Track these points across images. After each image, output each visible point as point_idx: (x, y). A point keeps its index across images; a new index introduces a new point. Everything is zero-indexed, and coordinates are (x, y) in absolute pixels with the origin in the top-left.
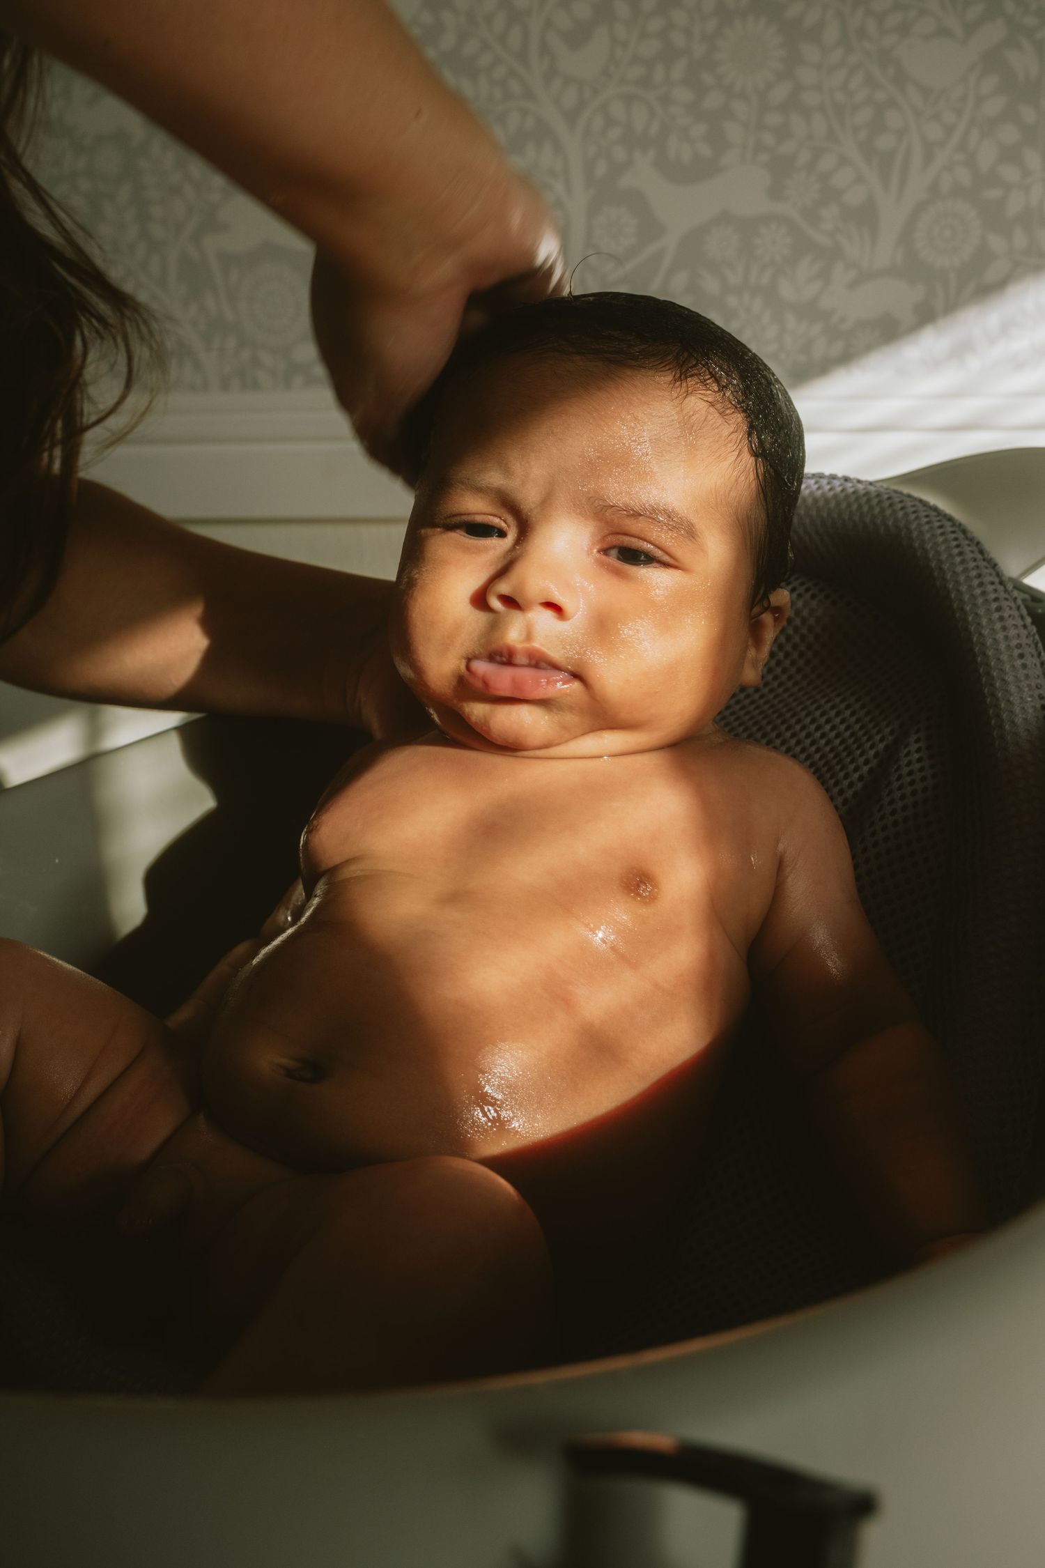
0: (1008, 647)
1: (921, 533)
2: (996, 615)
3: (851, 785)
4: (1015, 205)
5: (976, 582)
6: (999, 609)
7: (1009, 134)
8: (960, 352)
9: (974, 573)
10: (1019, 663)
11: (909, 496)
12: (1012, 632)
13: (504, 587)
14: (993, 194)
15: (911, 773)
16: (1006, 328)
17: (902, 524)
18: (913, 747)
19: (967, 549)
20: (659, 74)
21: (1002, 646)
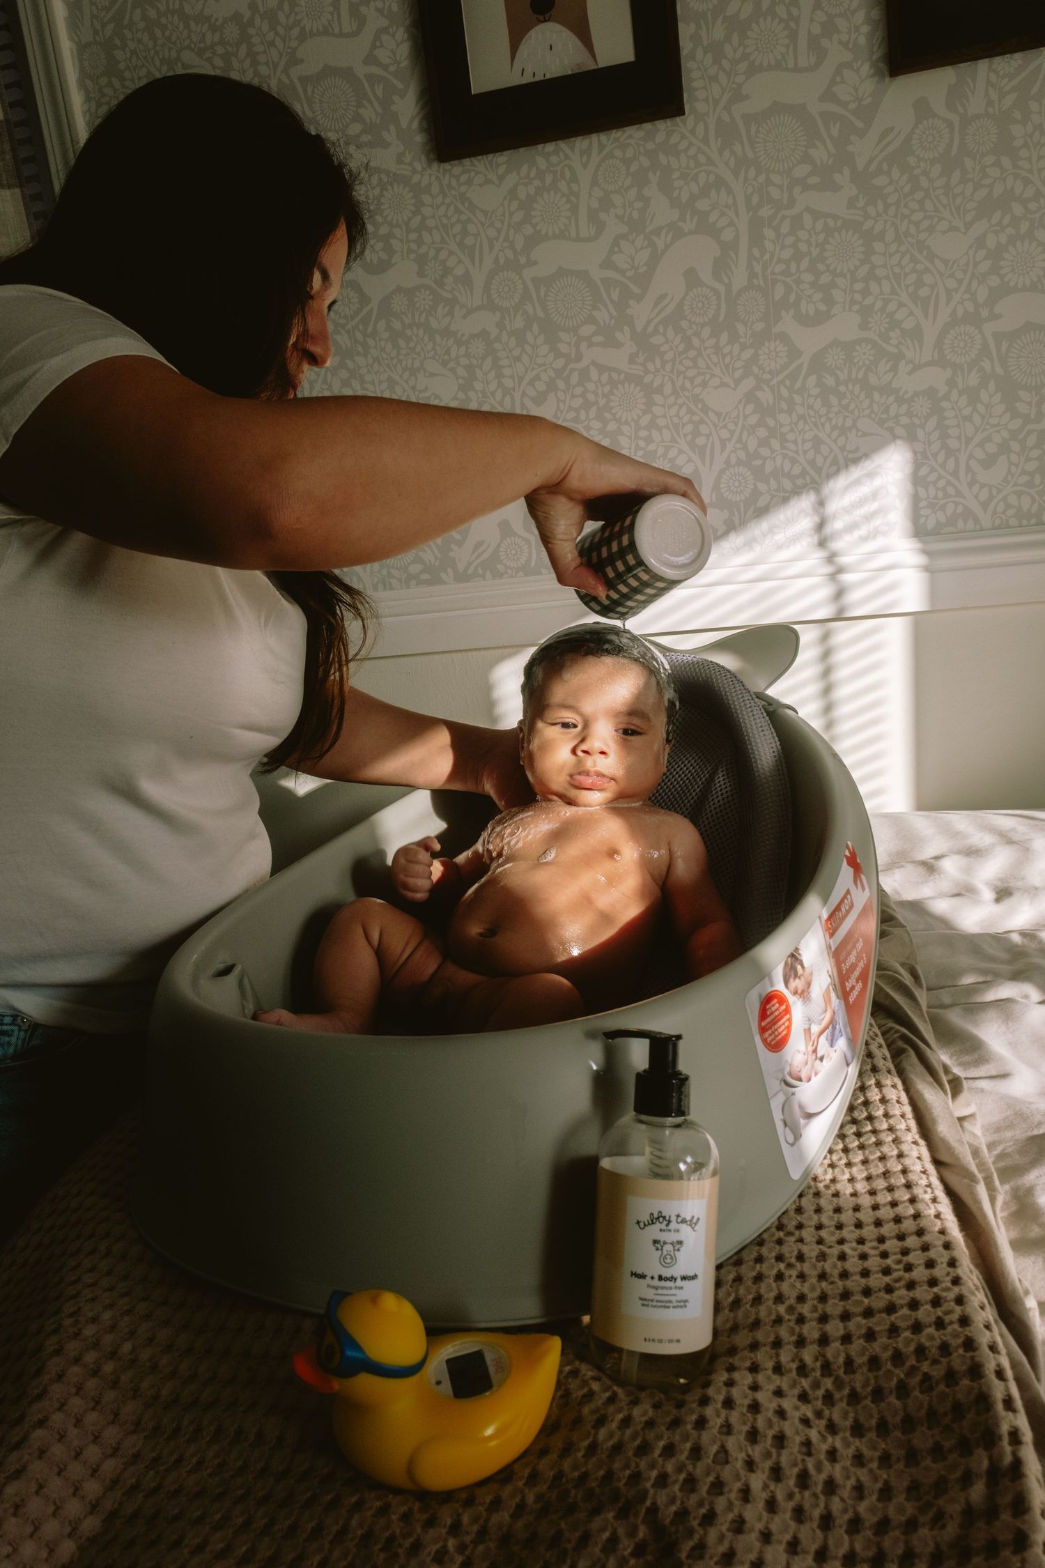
0: (757, 728)
1: (717, 679)
2: (751, 714)
3: (693, 798)
4: (769, 468)
5: (741, 700)
6: (752, 711)
7: (762, 433)
8: (749, 544)
9: (740, 696)
10: (762, 734)
11: (711, 662)
12: (758, 721)
13: (584, 747)
14: (758, 462)
15: (720, 786)
16: (771, 531)
17: (708, 676)
18: (720, 775)
19: (737, 685)
20: (583, 415)
21: (754, 727)
